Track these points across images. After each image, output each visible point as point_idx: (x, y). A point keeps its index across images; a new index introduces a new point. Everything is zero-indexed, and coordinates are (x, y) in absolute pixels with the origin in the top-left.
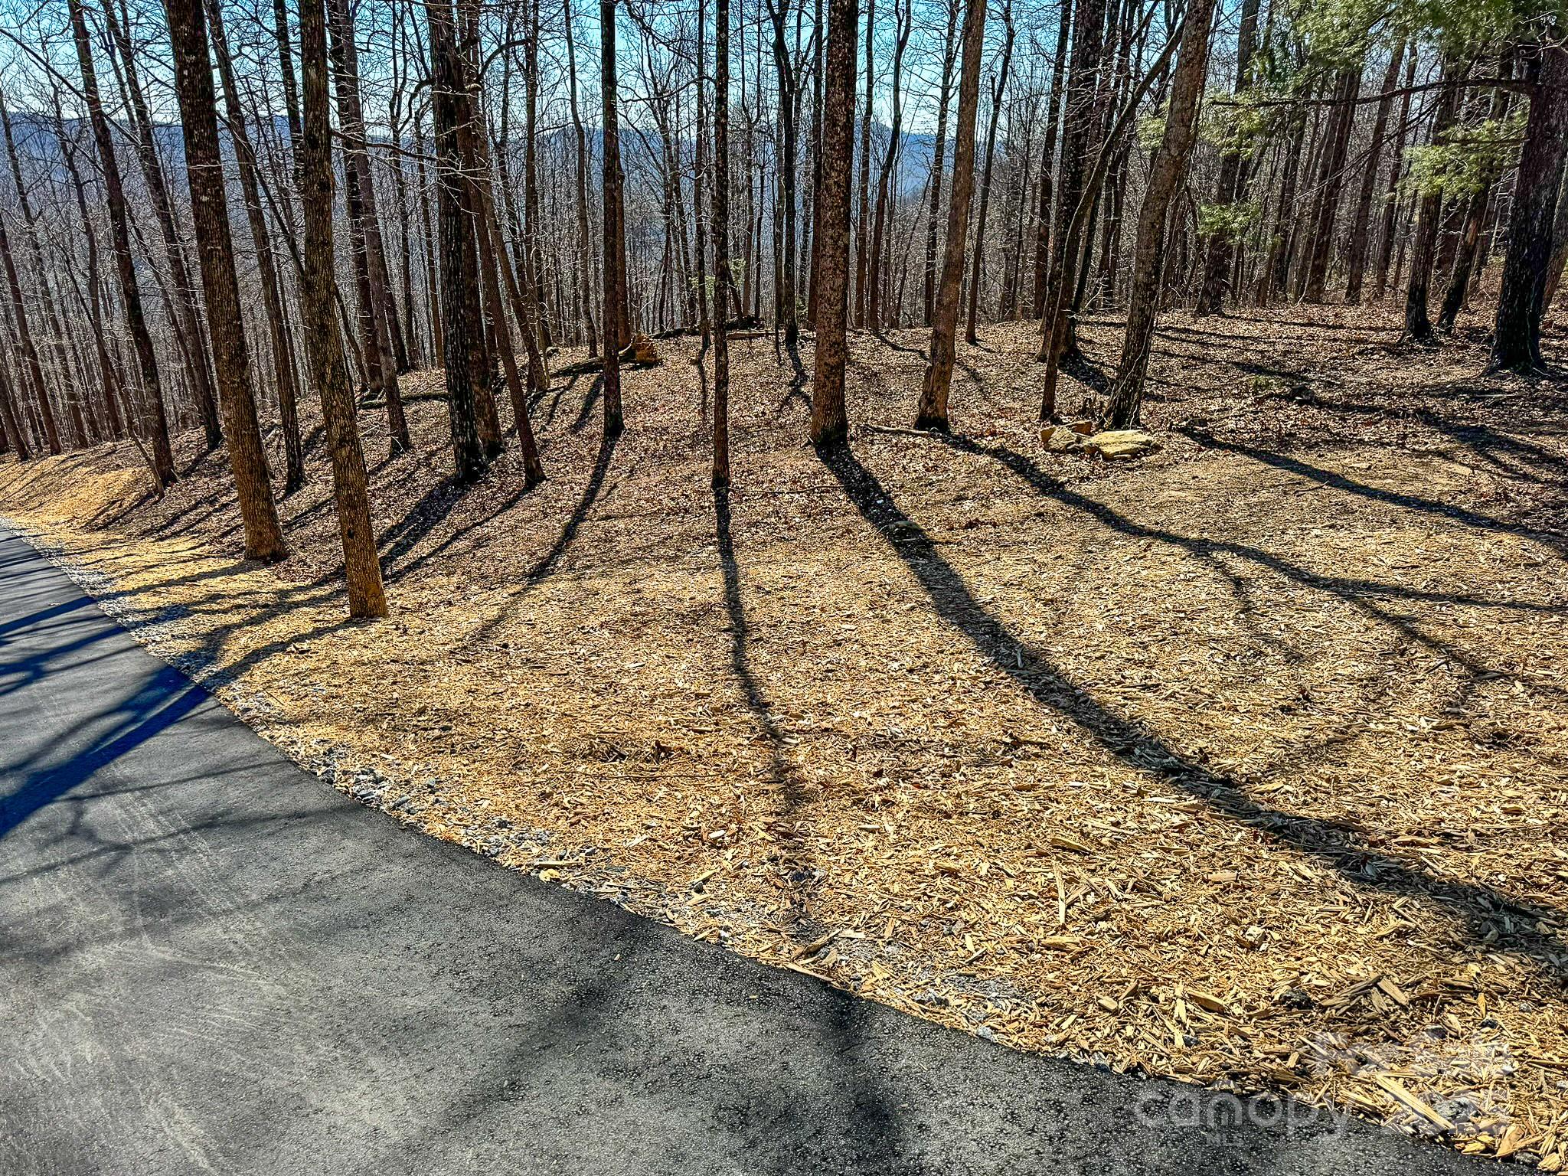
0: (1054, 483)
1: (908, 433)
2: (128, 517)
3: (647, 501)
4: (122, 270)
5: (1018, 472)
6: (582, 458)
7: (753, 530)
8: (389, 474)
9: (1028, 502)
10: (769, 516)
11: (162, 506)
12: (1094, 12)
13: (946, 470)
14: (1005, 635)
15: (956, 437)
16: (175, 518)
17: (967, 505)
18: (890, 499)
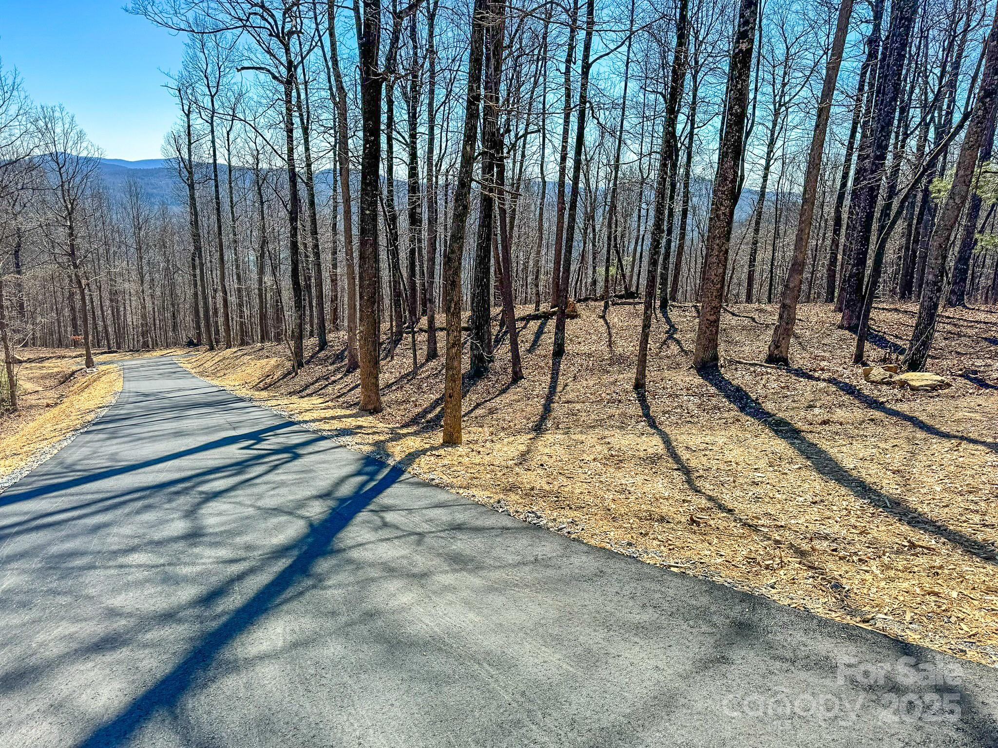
0: (876, 402)
1: (761, 366)
2: (278, 384)
3: (591, 394)
4: (292, 249)
5: (849, 394)
6: (542, 368)
7: (667, 415)
8: (427, 371)
9: (859, 413)
10: (676, 408)
11: (297, 379)
12: (887, 116)
13: (795, 389)
14: (870, 489)
15: (796, 370)
16: (307, 387)
17: (817, 411)
18: (759, 404)
